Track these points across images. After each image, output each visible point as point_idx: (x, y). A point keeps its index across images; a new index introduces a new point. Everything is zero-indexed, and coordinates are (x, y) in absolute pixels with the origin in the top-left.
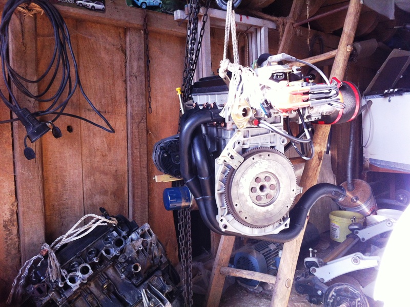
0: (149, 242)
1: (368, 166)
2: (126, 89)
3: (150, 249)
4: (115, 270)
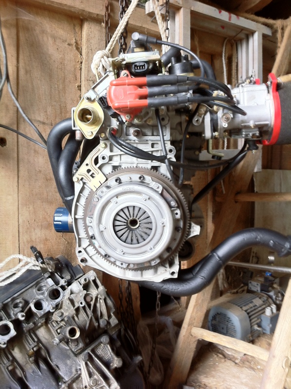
0: (94, 297)
3: (95, 306)
4: (49, 330)
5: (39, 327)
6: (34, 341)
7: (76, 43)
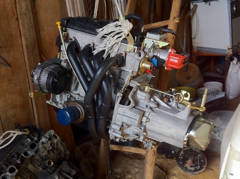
0: (56, 143)
1: (196, 52)
2: (19, 25)
3: (57, 147)
5: (29, 165)
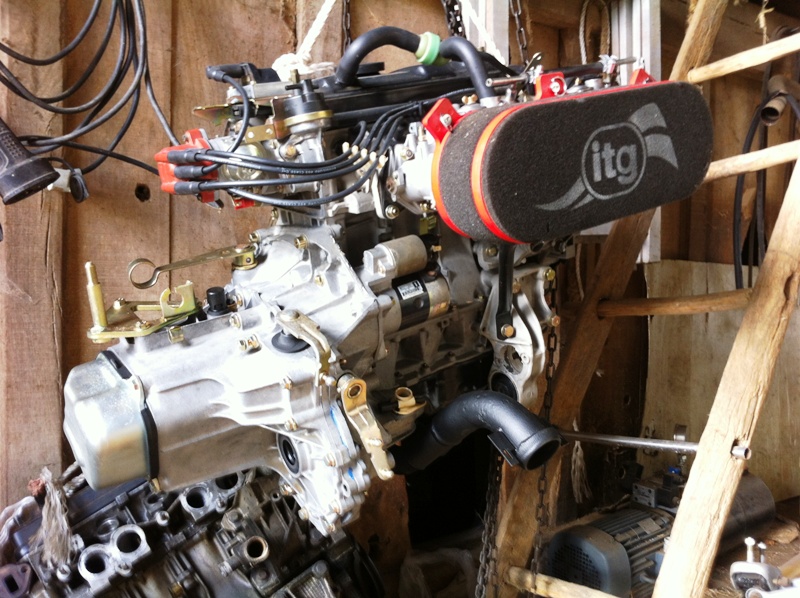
4: (214, 550)
5: (196, 543)
6: (185, 568)
7: (286, 7)
